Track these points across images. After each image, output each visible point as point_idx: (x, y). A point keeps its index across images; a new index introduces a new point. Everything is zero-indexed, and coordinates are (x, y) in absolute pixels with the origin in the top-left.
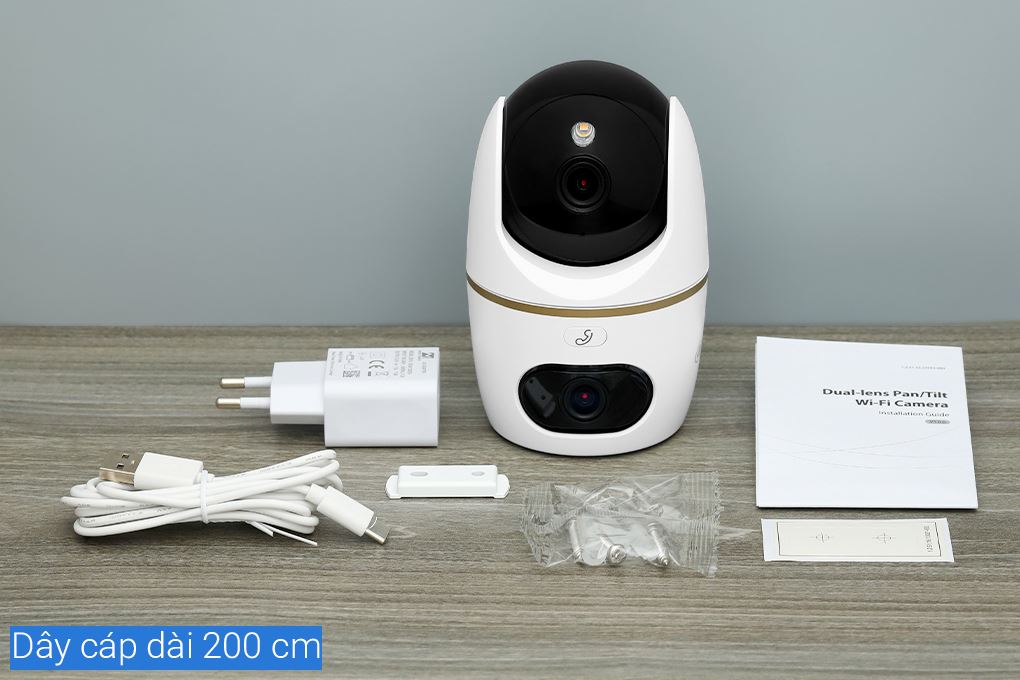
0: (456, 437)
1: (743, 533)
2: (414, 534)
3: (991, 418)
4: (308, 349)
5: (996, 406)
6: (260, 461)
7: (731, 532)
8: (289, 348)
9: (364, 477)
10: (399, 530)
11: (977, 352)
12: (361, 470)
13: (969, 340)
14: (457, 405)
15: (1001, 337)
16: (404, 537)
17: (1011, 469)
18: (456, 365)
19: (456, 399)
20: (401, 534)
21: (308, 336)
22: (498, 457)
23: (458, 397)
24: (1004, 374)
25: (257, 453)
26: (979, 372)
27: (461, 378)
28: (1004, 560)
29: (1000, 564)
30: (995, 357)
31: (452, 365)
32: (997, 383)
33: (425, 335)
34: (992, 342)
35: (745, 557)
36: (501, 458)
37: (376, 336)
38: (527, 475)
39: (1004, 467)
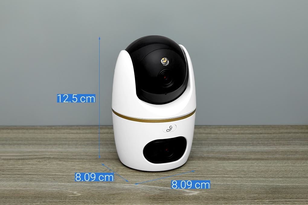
0: (95, 162)
1: (197, 193)
2: (80, 194)
3: (276, 154)
4: (44, 133)
5: (277, 151)
6: (26, 170)
7: (192, 193)
8: (37, 133)
9: (62, 175)
10: (74, 193)
11: (268, 133)
12: (61, 173)
13: (265, 130)
14: (94, 151)
15: (276, 129)
16: (76, 195)
17: (286, 171)
18: (94, 138)
19: (94, 149)
20: (75, 194)
21: (44, 129)
22: (109, 168)
23: (95, 148)
24: (278, 140)
25: (24, 167)
26: (270, 140)
27: (96, 143)
28: (288, 201)
29: (287, 203)
30: (275, 135)
31: (93, 138)
32: (277, 143)
33: (83, 129)
34: (273, 130)
35: (198, 201)
36: (110, 168)
37: (67, 129)
38: (119, 174)
39: (283, 170)
